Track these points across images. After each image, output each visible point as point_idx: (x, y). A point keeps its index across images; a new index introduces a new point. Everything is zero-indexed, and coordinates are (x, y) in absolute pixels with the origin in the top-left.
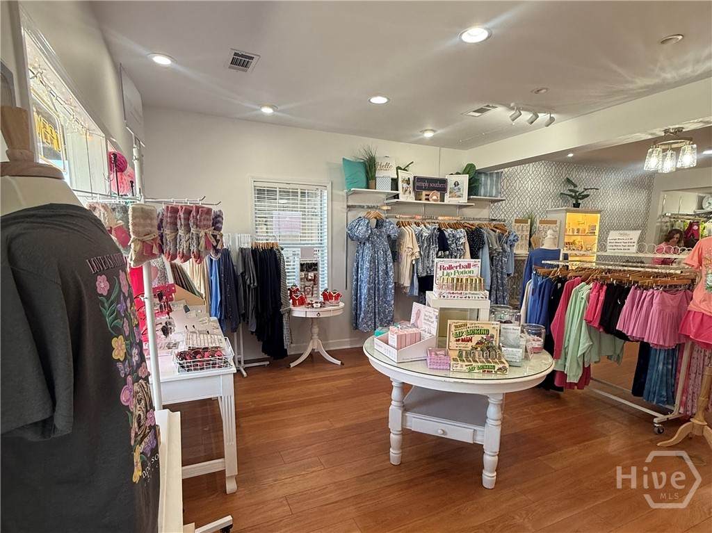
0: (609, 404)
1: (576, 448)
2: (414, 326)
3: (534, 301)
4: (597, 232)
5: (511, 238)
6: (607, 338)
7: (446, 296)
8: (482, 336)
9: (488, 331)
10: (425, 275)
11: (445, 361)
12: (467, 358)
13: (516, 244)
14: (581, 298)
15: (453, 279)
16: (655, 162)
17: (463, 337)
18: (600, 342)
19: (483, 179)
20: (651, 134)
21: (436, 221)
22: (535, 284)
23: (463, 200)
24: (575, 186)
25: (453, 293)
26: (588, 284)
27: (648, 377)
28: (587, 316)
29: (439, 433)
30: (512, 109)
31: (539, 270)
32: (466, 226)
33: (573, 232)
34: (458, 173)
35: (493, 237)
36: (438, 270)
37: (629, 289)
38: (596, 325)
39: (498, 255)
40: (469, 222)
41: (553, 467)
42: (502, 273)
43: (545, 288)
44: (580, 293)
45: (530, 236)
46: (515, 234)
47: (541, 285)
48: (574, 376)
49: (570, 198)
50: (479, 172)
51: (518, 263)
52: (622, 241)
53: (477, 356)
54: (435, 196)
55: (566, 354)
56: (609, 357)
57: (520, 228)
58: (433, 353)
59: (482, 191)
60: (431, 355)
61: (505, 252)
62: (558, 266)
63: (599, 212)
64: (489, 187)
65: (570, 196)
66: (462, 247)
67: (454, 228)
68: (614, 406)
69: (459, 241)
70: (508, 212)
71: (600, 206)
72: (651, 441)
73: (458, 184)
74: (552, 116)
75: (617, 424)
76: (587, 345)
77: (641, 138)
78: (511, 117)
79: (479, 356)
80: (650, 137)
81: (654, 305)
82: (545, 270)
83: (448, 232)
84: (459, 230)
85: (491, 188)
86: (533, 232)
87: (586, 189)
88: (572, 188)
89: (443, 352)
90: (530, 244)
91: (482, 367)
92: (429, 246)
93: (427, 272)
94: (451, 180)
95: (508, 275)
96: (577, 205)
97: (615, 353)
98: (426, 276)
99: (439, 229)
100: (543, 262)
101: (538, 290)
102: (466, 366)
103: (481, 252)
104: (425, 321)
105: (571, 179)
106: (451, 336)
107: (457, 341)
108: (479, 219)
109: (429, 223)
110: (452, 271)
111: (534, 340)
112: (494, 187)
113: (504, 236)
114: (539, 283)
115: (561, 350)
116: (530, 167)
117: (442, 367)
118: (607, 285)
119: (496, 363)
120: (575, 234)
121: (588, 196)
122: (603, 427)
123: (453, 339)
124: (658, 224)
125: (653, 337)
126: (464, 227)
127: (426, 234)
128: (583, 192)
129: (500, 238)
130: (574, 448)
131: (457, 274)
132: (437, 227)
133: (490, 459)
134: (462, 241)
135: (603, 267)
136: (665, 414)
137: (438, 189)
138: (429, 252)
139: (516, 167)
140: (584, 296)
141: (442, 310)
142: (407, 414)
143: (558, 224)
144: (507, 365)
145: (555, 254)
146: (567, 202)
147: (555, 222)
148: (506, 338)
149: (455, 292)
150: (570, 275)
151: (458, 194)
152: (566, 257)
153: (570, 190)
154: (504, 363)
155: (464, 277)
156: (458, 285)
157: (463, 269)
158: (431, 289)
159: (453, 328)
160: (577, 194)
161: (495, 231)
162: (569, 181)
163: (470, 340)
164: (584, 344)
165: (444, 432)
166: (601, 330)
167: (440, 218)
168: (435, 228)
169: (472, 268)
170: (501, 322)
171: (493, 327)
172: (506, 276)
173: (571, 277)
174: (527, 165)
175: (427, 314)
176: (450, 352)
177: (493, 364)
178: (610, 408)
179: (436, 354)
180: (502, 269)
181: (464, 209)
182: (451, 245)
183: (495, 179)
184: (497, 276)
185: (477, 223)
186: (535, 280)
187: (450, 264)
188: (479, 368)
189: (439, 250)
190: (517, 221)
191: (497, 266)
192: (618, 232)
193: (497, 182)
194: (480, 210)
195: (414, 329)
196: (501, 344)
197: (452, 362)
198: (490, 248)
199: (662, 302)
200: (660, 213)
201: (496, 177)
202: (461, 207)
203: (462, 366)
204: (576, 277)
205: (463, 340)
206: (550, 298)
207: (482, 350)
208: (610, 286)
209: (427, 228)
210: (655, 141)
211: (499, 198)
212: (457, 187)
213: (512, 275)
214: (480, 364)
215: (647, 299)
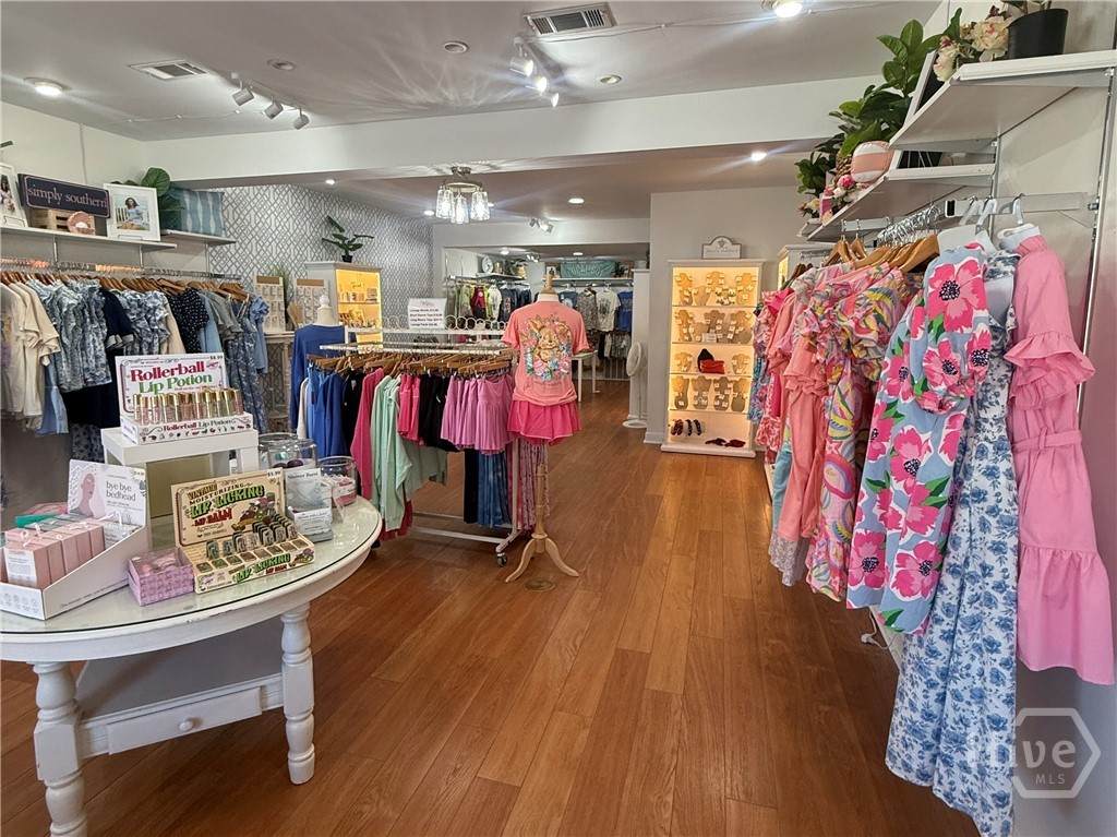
0: (440, 544)
1: (418, 632)
2: (80, 513)
3: (318, 413)
4: (379, 298)
5: (256, 307)
6: (428, 452)
7: (158, 435)
8: (252, 501)
9: (261, 489)
10: (80, 385)
11: (181, 578)
12: (228, 553)
13: (265, 318)
14: (389, 398)
15: (170, 399)
16: (447, 207)
17: (210, 513)
18: (420, 461)
19: (187, 200)
20: (438, 170)
21: (93, 274)
22: (315, 384)
23: (153, 235)
24: (342, 230)
25: (175, 427)
26: (393, 377)
27: (480, 494)
28: (400, 427)
29: (184, 728)
30: (235, 83)
31: (318, 362)
32: (163, 286)
33: (348, 299)
34: (129, 183)
35: (224, 307)
36: (128, 381)
37: (448, 380)
38: (415, 438)
39: (237, 337)
40: (171, 278)
41: (396, 680)
42: (247, 369)
43: (332, 390)
44: (387, 392)
45: (286, 305)
46: (261, 301)
47: (325, 386)
48: (394, 520)
49: (336, 247)
50: (178, 187)
51: (274, 349)
52: (426, 313)
53: (248, 543)
54: (81, 224)
55: (379, 489)
56: (432, 479)
57: (268, 290)
58: (147, 569)
59: (189, 223)
60: (140, 572)
61: (249, 332)
62: (343, 353)
63: (379, 270)
64: (200, 216)
65: (337, 243)
66: (162, 326)
67: (138, 289)
68: (447, 545)
69: (154, 314)
70: (244, 263)
71: (376, 261)
72: (498, 579)
73: (135, 205)
74: (303, 113)
75: (457, 570)
76: (406, 468)
77: (425, 173)
78: (234, 96)
79: (254, 543)
80: (436, 174)
81: (479, 398)
82: (327, 361)
83: (126, 297)
84: (150, 294)
85: (207, 220)
86: (288, 299)
87: (357, 236)
88: (338, 233)
89: (171, 558)
90: (287, 317)
91: (266, 564)
92: (83, 325)
93: (85, 380)
94: (118, 195)
95: (259, 371)
96: (348, 259)
97: (439, 471)
98: (84, 389)
99: (104, 291)
100: (321, 347)
101: (322, 395)
102: (231, 572)
103: (203, 334)
104: (112, 499)
105: (335, 219)
106: (184, 517)
107: (197, 524)
108: (191, 274)
109: (75, 278)
110: (163, 380)
111: (341, 485)
112: (212, 217)
113: (241, 304)
114: (321, 383)
115: (370, 485)
116: (270, 192)
117: (173, 593)
118: (420, 377)
119: (290, 548)
120: (351, 301)
121: (359, 246)
122: (443, 582)
123: (188, 522)
124: (445, 289)
125: (485, 443)
126: (161, 288)
127: (70, 299)
128: (354, 240)
129: (235, 308)
130: (417, 632)
131: (174, 385)
132: (97, 285)
133: (298, 727)
134: (161, 314)
135: (409, 350)
136: (505, 537)
137: (88, 210)
138: (84, 339)
139: (246, 188)
140: (393, 396)
141: (152, 468)
142: (89, 725)
143: (326, 283)
144: (311, 545)
145: (335, 335)
146: (333, 252)
147: (320, 283)
148: (297, 493)
149: (178, 424)
150: (367, 366)
151: (138, 222)
152: (353, 338)
153: (336, 236)
154: (305, 544)
155: (195, 389)
156: (184, 407)
157: (188, 375)
158: (116, 423)
159: (185, 500)
160: (346, 242)
161: (225, 297)
162: (331, 222)
163: (228, 515)
164: (402, 468)
165: (195, 722)
166: (421, 443)
167: (98, 268)
168: (92, 290)
169: (207, 371)
170: (284, 466)
171: (272, 480)
172: (255, 374)
173: (369, 370)
174: (264, 188)
175: (112, 481)
176: (188, 553)
177: (285, 553)
178: (442, 550)
179: (157, 569)
180: (247, 361)
181: (157, 255)
182: (135, 323)
183: (211, 203)
184: (239, 375)
185: (186, 280)
186: (313, 380)
187: (156, 366)
188: (258, 569)
189: (109, 334)
190: (260, 280)
191: (235, 357)
192: (419, 300)
193: (216, 209)
194: (189, 256)
195: (84, 523)
196: (290, 508)
197: (198, 575)
198: (219, 326)
199: (487, 395)
200: (444, 275)
201: (214, 200)
202: (147, 248)
203: (221, 576)
204: (375, 368)
205: (211, 520)
206: (342, 405)
207: (255, 529)
208: (424, 377)
209: (71, 288)
210: (444, 180)
211: (223, 238)
212: (133, 210)
213: (266, 371)
214: (259, 560)
215: (471, 392)
